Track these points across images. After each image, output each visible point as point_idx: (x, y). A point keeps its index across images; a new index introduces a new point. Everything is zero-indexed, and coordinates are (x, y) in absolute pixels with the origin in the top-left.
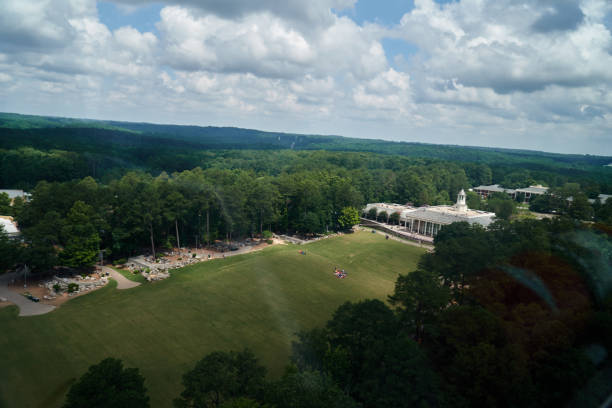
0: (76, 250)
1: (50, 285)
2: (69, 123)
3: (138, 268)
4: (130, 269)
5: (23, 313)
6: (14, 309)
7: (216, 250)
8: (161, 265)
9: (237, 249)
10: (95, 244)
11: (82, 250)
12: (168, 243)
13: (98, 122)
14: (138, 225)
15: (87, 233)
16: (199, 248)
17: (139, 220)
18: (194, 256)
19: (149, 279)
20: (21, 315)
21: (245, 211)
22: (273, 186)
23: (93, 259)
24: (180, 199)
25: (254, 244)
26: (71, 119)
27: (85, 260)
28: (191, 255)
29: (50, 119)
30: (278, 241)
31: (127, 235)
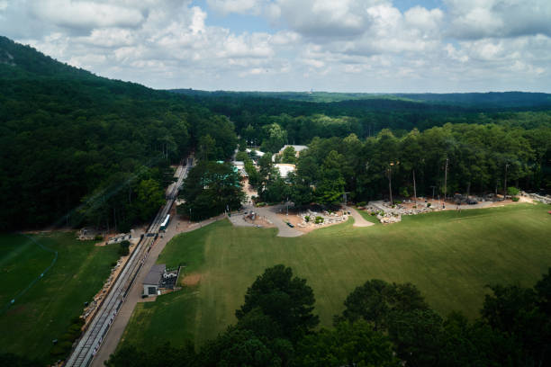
0: (325, 190)
1: (304, 216)
2: (362, 96)
3: (375, 211)
4: (369, 210)
5: (280, 234)
6: (275, 230)
7: (452, 202)
8: (396, 210)
9: (475, 203)
10: (340, 186)
11: (329, 191)
12: (405, 191)
13: (387, 95)
14: (377, 172)
15: (335, 176)
16: (436, 198)
17: (377, 168)
18: (429, 205)
19: (382, 221)
20: (279, 235)
21: (486, 165)
22: (524, 140)
23: (338, 199)
24: (418, 150)
25: (496, 200)
26: (364, 94)
27: (331, 199)
28: (426, 205)
29: (350, 94)
30: (525, 199)
31: (368, 181)
